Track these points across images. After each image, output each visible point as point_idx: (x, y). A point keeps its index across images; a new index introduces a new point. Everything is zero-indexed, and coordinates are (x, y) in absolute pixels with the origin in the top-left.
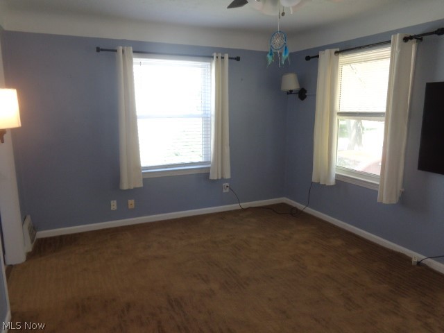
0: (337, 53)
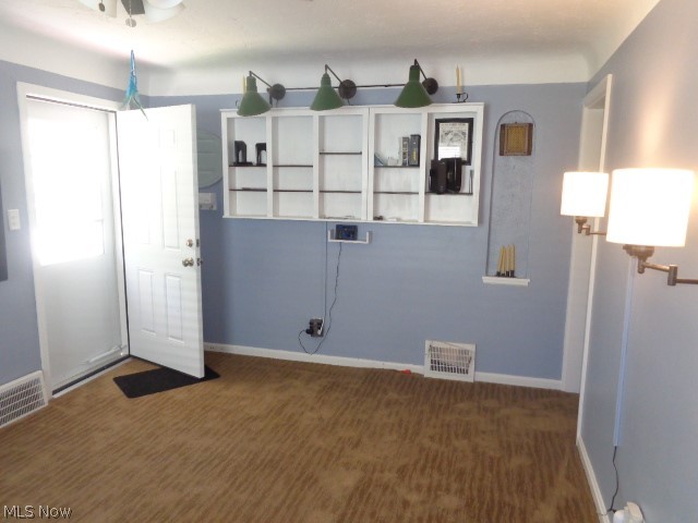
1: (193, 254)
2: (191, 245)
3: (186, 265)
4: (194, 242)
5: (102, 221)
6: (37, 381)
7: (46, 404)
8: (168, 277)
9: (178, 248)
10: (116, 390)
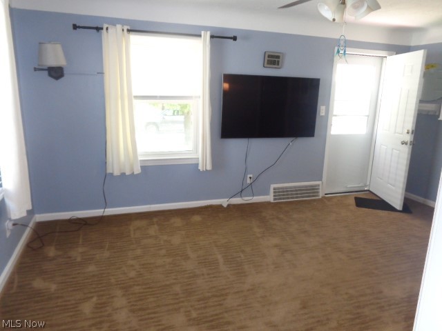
0: (129, 31)
1: (408, 138)
2: (408, 133)
3: (403, 144)
4: (410, 131)
5: (368, 116)
6: (319, 185)
7: (320, 197)
8: (394, 151)
9: (402, 134)
10: (353, 202)
